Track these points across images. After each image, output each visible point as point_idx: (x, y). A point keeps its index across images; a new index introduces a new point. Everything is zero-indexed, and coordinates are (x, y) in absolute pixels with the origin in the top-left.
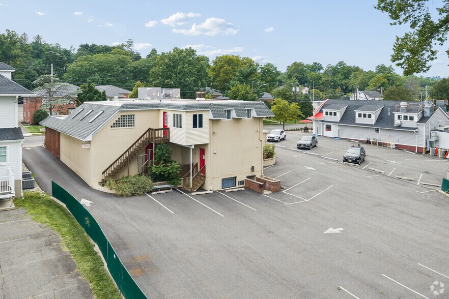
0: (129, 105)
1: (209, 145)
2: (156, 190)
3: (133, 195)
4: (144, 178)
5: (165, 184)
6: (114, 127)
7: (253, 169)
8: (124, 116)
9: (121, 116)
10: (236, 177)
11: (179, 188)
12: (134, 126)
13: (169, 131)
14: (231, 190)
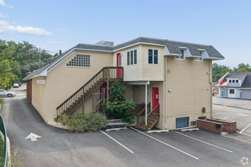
0: (85, 45)
1: (164, 83)
2: (110, 127)
3: (86, 131)
4: (98, 114)
5: (119, 122)
6: (70, 65)
7: (204, 110)
8: (80, 55)
9: (77, 55)
10: (188, 118)
11: (133, 127)
12: (89, 66)
13: (123, 71)
14: (186, 130)
